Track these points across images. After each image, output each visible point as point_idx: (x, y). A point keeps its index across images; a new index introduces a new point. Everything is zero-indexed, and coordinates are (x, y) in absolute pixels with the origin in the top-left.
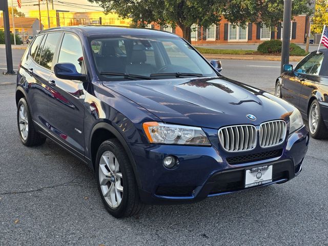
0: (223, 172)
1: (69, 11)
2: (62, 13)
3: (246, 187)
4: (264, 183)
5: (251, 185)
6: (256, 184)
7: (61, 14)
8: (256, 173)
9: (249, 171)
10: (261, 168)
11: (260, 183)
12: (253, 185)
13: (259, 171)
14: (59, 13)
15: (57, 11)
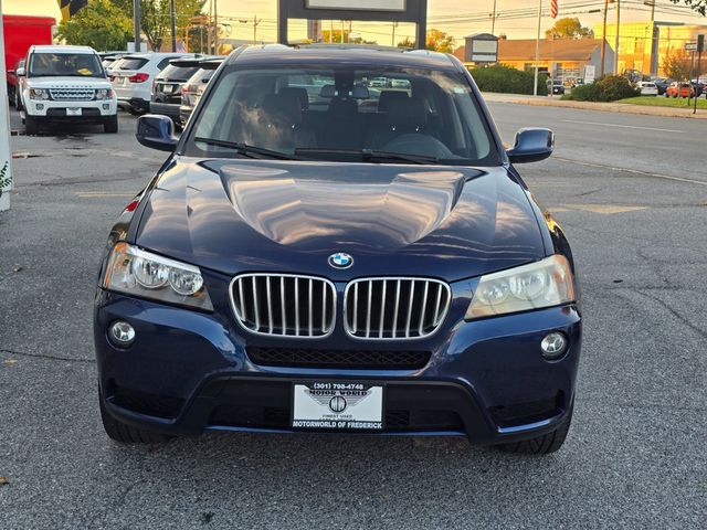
0: (233, 378)
1: (683, 24)
2: (666, 27)
3: (295, 424)
4: (353, 425)
5: (312, 424)
6: (327, 425)
7: (663, 30)
8: (328, 398)
9: (304, 387)
10: (343, 386)
11: (342, 425)
12: (318, 424)
13: (338, 393)
14: (660, 27)
15: (656, 23)
